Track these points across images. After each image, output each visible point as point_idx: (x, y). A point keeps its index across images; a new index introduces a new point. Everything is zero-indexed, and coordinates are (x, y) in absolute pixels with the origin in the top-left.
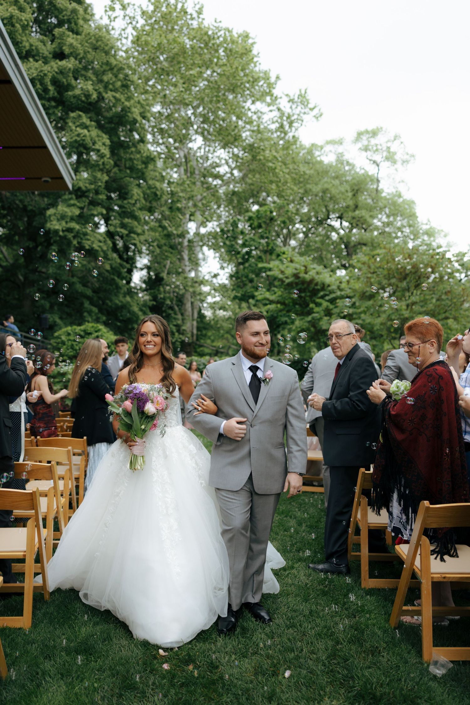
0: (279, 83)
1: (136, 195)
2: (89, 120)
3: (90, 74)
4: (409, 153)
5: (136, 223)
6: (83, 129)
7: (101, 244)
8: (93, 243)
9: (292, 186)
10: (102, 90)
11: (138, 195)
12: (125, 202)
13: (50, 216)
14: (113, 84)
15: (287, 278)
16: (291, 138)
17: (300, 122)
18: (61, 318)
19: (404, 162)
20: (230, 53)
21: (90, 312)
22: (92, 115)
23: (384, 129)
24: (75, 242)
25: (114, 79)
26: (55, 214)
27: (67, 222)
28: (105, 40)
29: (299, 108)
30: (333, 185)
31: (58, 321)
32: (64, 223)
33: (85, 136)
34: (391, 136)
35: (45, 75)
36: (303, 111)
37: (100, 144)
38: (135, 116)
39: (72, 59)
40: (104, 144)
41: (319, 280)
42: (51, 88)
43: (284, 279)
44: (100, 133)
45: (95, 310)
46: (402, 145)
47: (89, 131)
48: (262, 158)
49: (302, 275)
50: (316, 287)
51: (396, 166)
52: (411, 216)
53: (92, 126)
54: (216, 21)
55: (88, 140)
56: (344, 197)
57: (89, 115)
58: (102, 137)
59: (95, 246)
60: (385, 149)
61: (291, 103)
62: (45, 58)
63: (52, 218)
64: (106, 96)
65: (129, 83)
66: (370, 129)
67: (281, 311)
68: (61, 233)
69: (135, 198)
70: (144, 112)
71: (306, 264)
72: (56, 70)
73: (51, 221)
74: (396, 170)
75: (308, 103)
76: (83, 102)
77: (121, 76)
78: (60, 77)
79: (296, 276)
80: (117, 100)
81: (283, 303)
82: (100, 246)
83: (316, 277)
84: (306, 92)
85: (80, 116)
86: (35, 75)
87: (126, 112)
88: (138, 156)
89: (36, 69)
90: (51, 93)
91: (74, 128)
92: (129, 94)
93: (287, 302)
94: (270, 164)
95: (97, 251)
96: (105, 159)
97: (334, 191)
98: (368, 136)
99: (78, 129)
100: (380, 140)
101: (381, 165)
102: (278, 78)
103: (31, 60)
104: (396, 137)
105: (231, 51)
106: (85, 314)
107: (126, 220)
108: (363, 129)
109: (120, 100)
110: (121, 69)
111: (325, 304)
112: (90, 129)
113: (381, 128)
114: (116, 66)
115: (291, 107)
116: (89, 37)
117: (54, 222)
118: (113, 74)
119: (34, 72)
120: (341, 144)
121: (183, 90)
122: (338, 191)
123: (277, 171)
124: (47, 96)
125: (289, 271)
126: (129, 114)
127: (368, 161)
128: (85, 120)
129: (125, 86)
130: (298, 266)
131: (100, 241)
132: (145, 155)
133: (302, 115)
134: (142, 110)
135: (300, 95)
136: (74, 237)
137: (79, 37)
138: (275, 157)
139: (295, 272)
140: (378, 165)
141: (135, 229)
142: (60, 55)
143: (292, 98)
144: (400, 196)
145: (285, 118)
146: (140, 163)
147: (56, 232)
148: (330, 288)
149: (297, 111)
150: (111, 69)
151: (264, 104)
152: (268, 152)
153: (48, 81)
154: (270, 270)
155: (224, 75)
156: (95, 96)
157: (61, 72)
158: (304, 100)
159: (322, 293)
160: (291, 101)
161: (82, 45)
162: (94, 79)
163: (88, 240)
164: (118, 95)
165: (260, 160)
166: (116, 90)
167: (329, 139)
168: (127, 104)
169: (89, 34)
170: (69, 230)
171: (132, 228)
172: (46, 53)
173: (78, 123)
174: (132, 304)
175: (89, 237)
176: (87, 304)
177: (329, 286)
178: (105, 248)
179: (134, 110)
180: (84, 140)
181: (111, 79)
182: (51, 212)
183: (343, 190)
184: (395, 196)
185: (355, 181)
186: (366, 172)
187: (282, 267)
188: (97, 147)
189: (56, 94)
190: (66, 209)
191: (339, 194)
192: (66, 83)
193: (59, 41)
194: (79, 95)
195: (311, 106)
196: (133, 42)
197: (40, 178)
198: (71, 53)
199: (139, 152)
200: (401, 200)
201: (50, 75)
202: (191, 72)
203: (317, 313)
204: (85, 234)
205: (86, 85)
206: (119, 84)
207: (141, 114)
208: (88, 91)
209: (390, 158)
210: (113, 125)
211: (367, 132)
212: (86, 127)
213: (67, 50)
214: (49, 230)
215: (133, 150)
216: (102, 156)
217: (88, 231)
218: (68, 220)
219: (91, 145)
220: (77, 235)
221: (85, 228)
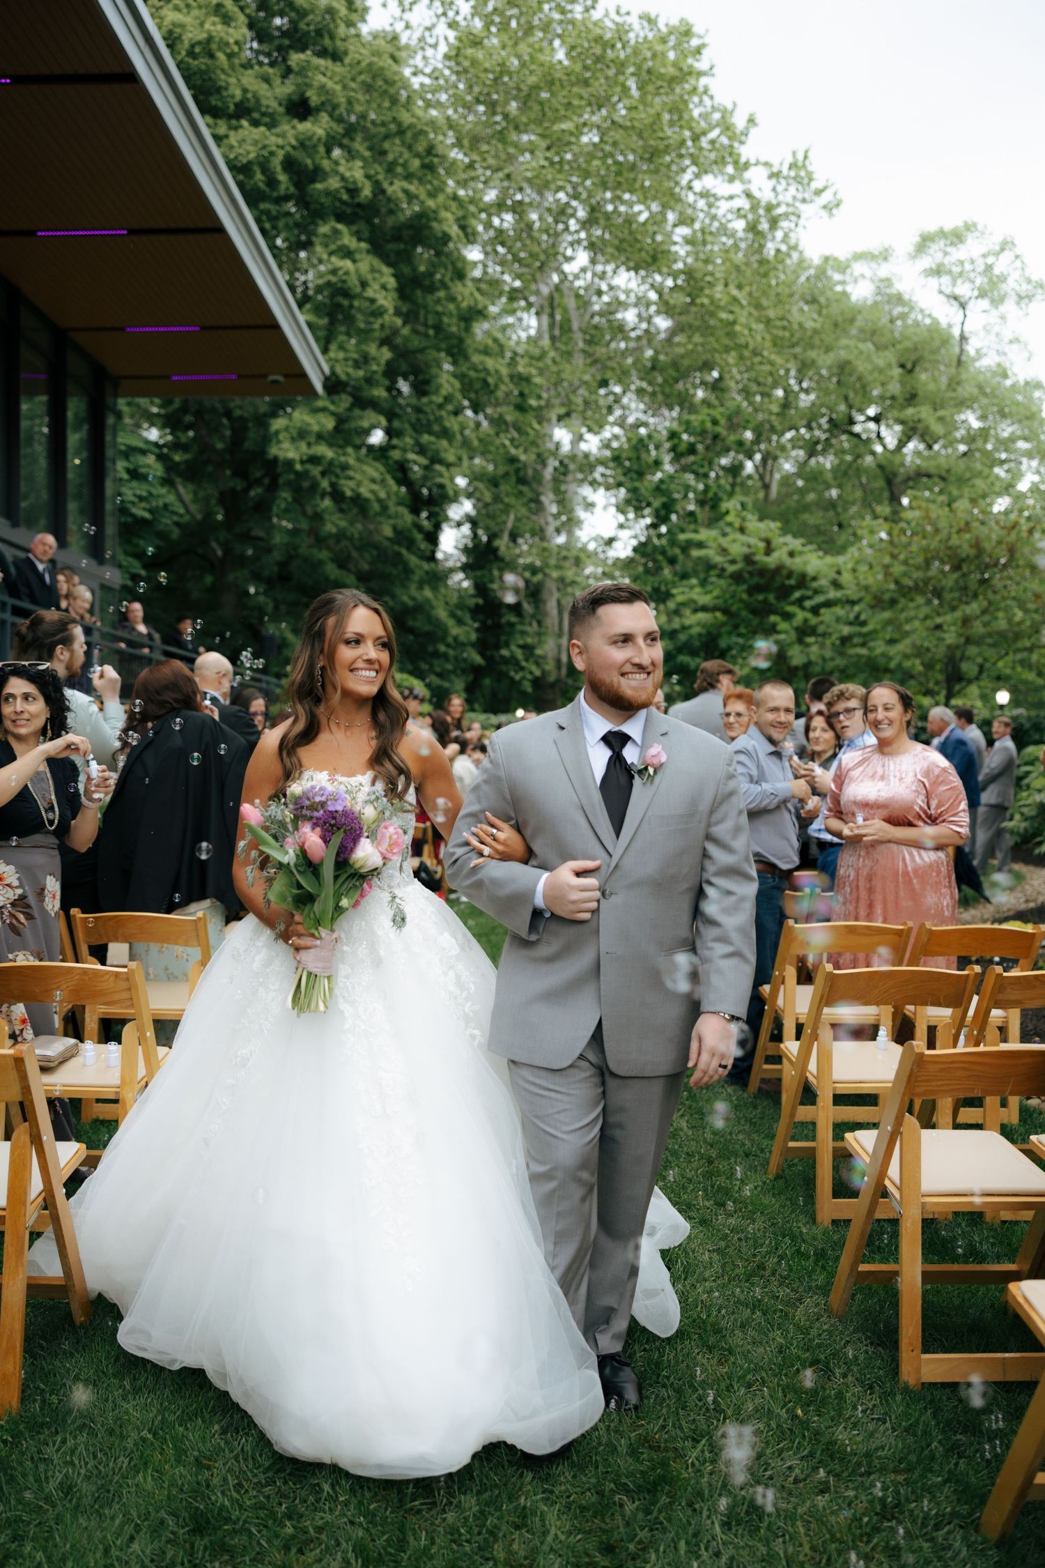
0: (753, 132)
1: (446, 386)
2: (354, 240)
3: (359, 145)
4: (1034, 278)
5: (444, 443)
6: (343, 258)
7: (374, 486)
8: (359, 484)
9: (773, 357)
10: (380, 177)
12: (425, 400)
13: (277, 432)
14: (404, 165)
15: (733, 562)
16: (772, 252)
17: (793, 218)
18: (292, 629)
19: (1020, 297)
20: (648, 78)
22: (361, 226)
23: (980, 227)
24: (325, 484)
25: (406, 155)
26: (287, 429)
27: (309, 445)
28: (389, 74)
29: (792, 190)
30: (861, 353)
31: (290, 636)
32: (303, 446)
33: (347, 273)
34: (994, 241)
35: (272, 153)
36: (800, 196)
37: (376, 286)
38: (445, 228)
39: (324, 117)
40: (384, 287)
41: (794, 567)
42: (282, 177)
43: (726, 565)
44: (377, 263)
46: (1018, 263)
47: (354, 261)
48: (706, 301)
49: (760, 558)
50: (788, 582)
51: (1002, 308)
52: (1028, 418)
53: (359, 251)
54: (618, 13)
55: (353, 282)
56: (882, 378)
57: (354, 228)
58: (379, 272)
59: (364, 491)
60: (981, 268)
61: (774, 181)
62: (271, 115)
63: (281, 437)
64: (390, 190)
65: (436, 160)
66: (948, 227)
67: (723, 624)
68: (298, 467)
69: (444, 392)
70: (464, 218)
71: (770, 535)
72: (294, 142)
73: (279, 442)
74: (1003, 318)
75: (811, 180)
76: (344, 203)
77: (421, 147)
78: (300, 155)
79: (748, 559)
80: (410, 197)
81: (725, 611)
82: (373, 492)
83: (788, 562)
84: (806, 157)
85: (336, 232)
86: (252, 156)
87: (429, 219)
88: (451, 307)
89: (256, 142)
90: (283, 187)
91: (325, 256)
92: (435, 182)
93: (734, 608)
94: (724, 315)
95: (367, 500)
96: (386, 317)
97: (862, 366)
98: (942, 243)
99: (334, 259)
100: (972, 249)
101: (970, 306)
102: (751, 121)
103: (245, 123)
104: (1005, 245)
105: (649, 72)
107: (426, 438)
108: (932, 228)
109: (416, 197)
110: (422, 132)
111: (800, 616)
112: (357, 256)
113: (975, 225)
114: (410, 126)
115: (774, 189)
116: (358, 69)
117: (286, 445)
118: (403, 143)
119: (251, 148)
120: (885, 259)
121: (546, 163)
122: (870, 367)
123: (738, 328)
124: (275, 194)
125: (737, 550)
126: (434, 224)
127: (943, 298)
128: (348, 240)
129: (429, 168)
130: (753, 541)
131: (373, 481)
132: (464, 305)
133: (798, 204)
134: (460, 213)
135: (792, 166)
136: (323, 474)
137: (338, 68)
138: (735, 300)
139: (746, 550)
140: (963, 306)
141: (443, 455)
142: (300, 108)
143: (775, 170)
144: (1005, 376)
145: (761, 212)
146: (454, 320)
147: (289, 464)
148: (815, 585)
149: (787, 197)
150: (401, 132)
151: (720, 178)
152: (720, 288)
153: (276, 164)
154: (700, 545)
155: (633, 127)
156: (367, 192)
157: (304, 144)
158: (803, 173)
159: (797, 595)
160: (775, 175)
161: (345, 87)
162: (367, 154)
163: (350, 478)
164: (412, 188)
165: (702, 305)
166: (409, 177)
167: (859, 250)
168: (431, 203)
169: (359, 62)
170: (314, 460)
171: (437, 452)
172: (274, 105)
173: (333, 247)
174: (435, 603)
175: (351, 473)
177: (814, 579)
178: (383, 495)
179: (444, 214)
180: (344, 282)
181: (401, 154)
182: (278, 424)
183: (881, 363)
184: (994, 374)
185: (908, 344)
186: (936, 322)
187: (724, 542)
188: (370, 293)
189: (292, 189)
190: (309, 419)
191: (871, 372)
192: (310, 166)
193: (300, 80)
194: (337, 191)
195: (815, 185)
196: (447, 57)
197: (265, 376)
198: (323, 104)
199: (452, 299)
200: (1008, 383)
201: (281, 154)
202: (564, 126)
203: (786, 632)
204: (345, 467)
205: (350, 169)
206: (416, 163)
207: (458, 220)
208: (355, 183)
209: (992, 290)
210: (402, 246)
211: (942, 234)
212: (348, 254)
213: (314, 98)
214: (276, 459)
215: (442, 294)
216: (379, 313)
217: (351, 461)
218: (312, 440)
219: (358, 290)
220: (330, 469)
221: (345, 454)
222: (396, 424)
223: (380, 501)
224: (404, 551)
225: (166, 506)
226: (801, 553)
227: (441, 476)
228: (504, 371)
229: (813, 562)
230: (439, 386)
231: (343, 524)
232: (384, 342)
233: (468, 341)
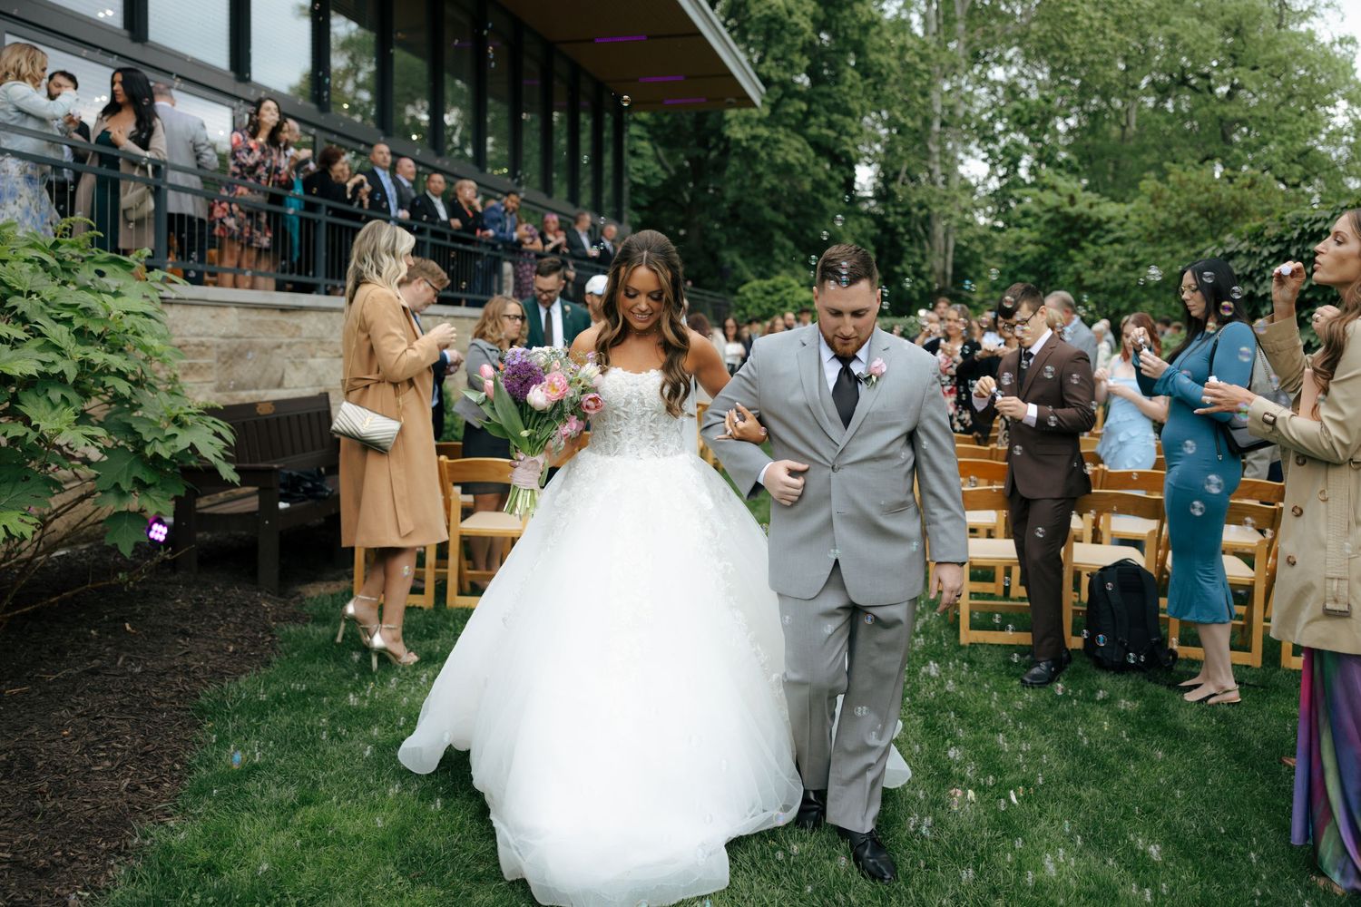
1: (849, 77)
5: (849, 120)
7: (798, 155)
8: (787, 153)
11: (853, 77)
12: (835, 89)
13: (730, 120)
18: (742, 257)
21: (783, 248)
24: (763, 154)
26: (737, 117)
27: (752, 128)
31: (739, 261)
32: (748, 129)
37: (799, 14)
41: (1092, 214)
45: (790, 244)
50: (1086, 226)
59: (791, 159)
63: (733, 122)
68: (744, 144)
71: (1073, 192)
82: (798, 159)
83: (1087, 211)
88: (854, 22)
95: (793, 165)
96: (806, 36)
106: (776, 251)
107: (836, 117)
117: (736, 128)
131: (798, 150)
132: (864, 20)
136: (762, 147)
141: (848, 129)
146: (856, 31)
147: (738, 142)
163: (780, 149)
170: (755, 138)
171: (844, 127)
174: (844, 234)
175: (781, 146)
176: (779, 237)
178: (804, 161)
182: (730, 114)
188: (795, 19)
199: (854, 15)
204: (777, 141)
214: (729, 138)
215: (847, 13)
216: (802, 32)
217: (781, 137)
218: (754, 123)
219: (786, 17)
220: (766, 143)
221: (777, 132)
222: (814, 107)
223: (803, 166)
224: (821, 197)
225: (654, 174)
226: (1098, 204)
227: (846, 144)
228: (894, 63)
229: (1108, 209)
230: (845, 79)
231: (775, 182)
232: (803, 51)
233: (868, 44)
